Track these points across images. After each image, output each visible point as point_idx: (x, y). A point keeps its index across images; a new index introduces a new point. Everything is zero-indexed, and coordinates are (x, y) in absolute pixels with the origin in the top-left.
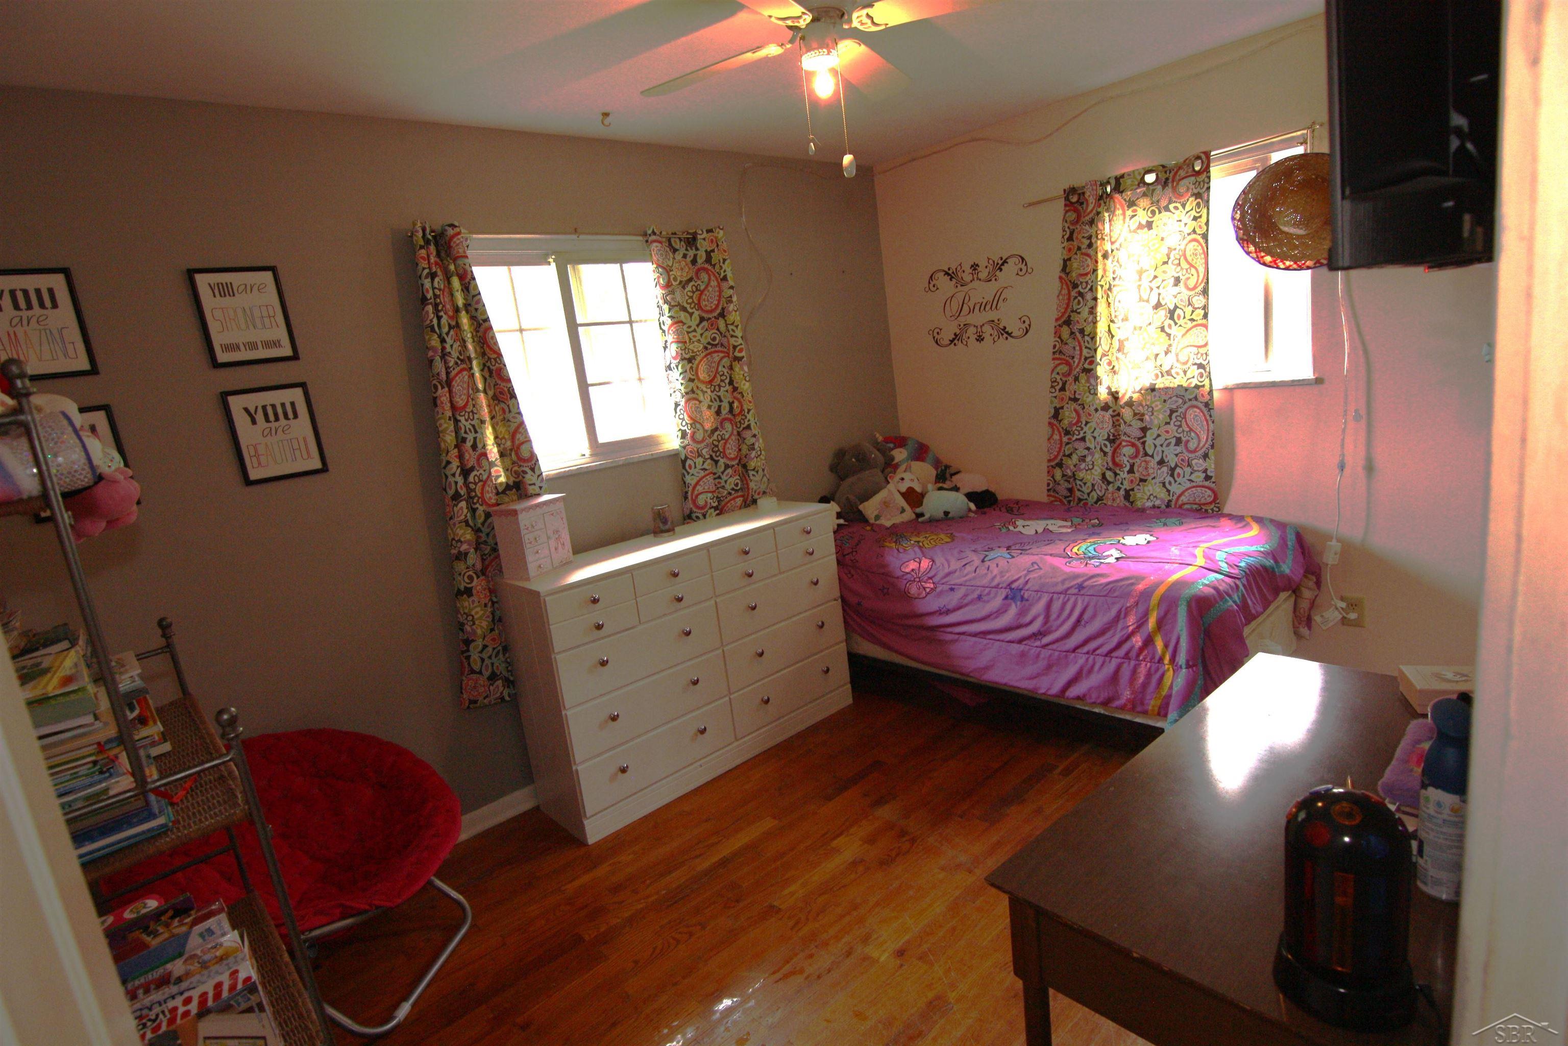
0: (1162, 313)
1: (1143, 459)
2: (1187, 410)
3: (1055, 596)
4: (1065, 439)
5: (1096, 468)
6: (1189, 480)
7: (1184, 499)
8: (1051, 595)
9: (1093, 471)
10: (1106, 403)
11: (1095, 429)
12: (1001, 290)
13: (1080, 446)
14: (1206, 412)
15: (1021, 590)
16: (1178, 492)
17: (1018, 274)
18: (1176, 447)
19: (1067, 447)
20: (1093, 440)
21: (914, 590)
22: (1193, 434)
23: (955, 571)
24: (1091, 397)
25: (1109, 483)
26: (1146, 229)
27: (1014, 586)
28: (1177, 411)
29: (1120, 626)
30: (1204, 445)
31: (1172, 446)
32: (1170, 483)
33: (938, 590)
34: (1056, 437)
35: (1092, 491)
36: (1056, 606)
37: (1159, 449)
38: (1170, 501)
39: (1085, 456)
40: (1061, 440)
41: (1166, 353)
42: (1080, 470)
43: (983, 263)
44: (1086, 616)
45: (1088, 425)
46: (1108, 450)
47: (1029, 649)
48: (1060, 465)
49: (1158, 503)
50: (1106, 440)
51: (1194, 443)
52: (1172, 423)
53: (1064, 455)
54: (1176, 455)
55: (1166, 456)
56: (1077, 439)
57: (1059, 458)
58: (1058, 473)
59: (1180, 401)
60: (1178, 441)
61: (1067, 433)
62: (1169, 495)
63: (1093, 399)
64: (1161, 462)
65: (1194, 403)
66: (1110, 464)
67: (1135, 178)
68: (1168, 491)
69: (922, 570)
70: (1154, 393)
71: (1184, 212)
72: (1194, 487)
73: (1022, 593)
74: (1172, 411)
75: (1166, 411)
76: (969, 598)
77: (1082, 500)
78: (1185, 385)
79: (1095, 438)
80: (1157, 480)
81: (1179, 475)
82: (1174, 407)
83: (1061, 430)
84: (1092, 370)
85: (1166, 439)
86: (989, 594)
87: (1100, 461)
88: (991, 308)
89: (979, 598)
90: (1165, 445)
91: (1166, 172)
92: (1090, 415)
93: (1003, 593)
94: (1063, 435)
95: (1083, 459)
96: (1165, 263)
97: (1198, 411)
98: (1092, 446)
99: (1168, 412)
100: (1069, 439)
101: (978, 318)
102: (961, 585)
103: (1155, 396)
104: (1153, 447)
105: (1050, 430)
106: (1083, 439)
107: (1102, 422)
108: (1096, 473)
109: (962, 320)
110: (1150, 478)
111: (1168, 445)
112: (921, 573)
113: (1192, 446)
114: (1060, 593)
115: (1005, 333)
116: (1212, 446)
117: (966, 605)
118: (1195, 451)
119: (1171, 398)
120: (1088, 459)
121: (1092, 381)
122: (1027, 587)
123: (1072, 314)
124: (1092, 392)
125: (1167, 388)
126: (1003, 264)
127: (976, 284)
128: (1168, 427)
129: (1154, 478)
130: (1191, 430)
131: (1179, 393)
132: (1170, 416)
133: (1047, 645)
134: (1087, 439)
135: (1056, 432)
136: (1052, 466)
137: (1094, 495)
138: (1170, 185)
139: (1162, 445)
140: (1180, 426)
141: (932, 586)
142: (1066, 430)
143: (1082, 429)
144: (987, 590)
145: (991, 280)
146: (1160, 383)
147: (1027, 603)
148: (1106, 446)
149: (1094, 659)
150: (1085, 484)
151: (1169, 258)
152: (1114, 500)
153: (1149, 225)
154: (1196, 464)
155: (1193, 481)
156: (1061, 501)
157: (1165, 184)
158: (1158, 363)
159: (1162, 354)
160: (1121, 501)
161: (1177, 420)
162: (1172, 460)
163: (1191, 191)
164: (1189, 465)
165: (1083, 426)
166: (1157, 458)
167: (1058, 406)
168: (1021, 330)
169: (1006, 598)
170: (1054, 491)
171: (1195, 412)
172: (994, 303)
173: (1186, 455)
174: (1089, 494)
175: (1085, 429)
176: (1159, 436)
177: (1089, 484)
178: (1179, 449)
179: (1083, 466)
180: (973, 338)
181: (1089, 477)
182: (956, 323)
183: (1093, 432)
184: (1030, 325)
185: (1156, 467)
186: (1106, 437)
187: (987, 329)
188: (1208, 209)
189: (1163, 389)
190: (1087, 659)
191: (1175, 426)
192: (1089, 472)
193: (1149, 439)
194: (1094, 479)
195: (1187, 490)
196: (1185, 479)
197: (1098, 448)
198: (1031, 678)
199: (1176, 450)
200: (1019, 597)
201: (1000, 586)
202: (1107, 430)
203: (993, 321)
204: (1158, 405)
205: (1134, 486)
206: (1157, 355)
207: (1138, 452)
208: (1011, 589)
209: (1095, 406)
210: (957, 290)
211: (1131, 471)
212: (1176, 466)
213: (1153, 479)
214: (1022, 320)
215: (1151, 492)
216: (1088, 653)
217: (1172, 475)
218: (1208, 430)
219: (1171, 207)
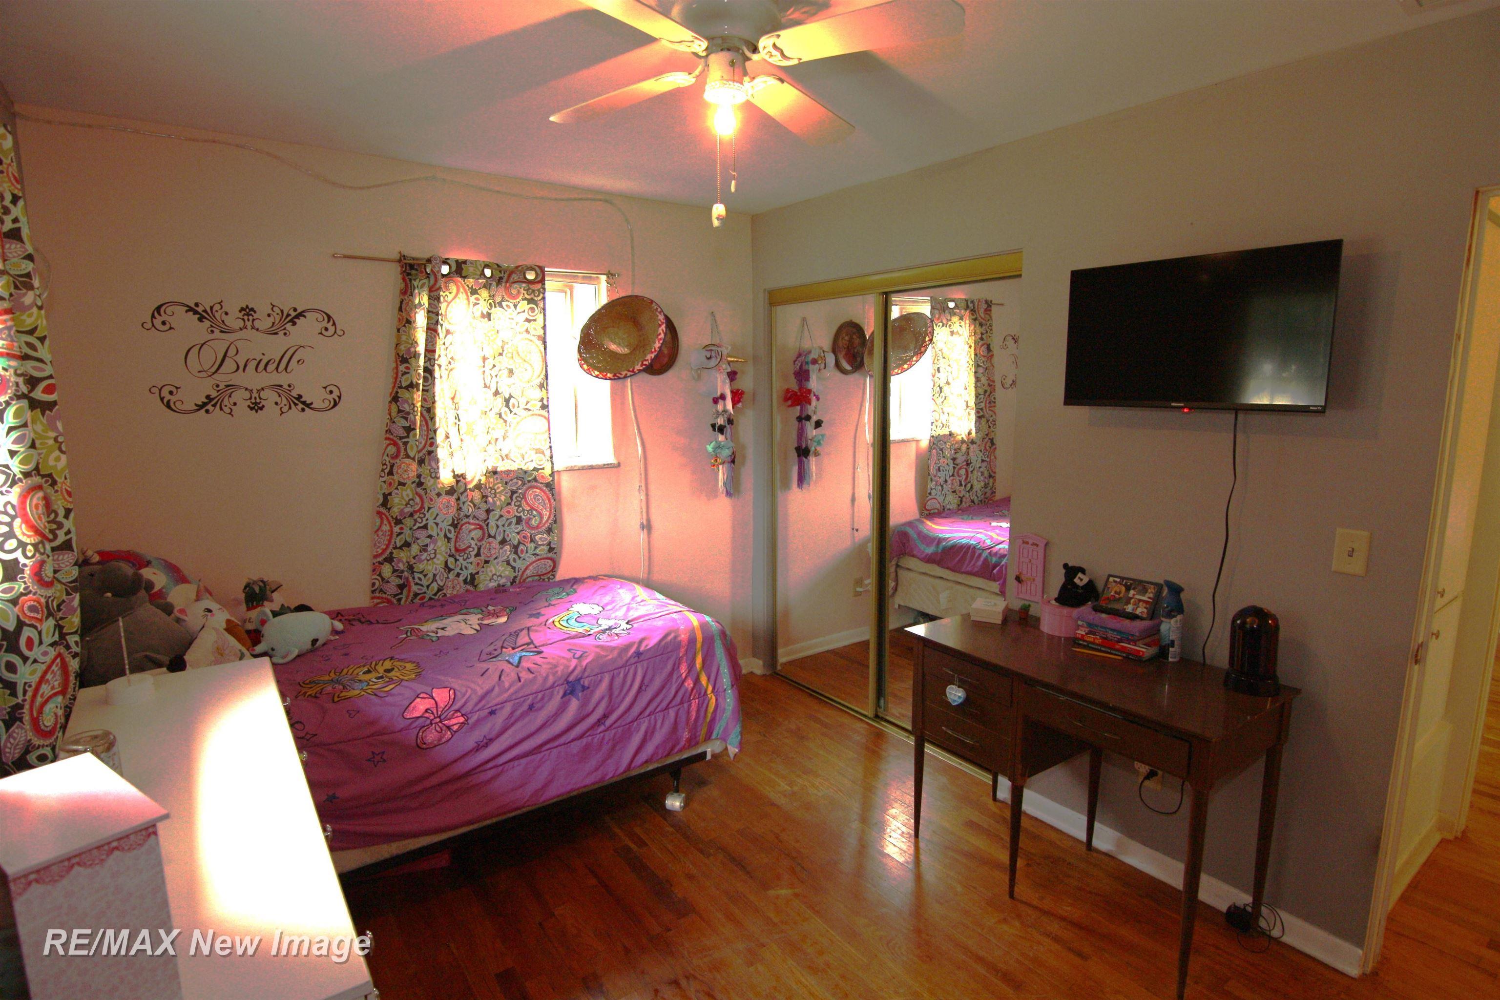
0: (499, 401)
1: (487, 541)
2: (527, 490)
3: (616, 672)
4: (397, 529)
5: (438, 556)
6: (533, 555)
7: (528, 572)
8: (612, 673)
9: (435, 560)
10: (452, 487)
11: (437, 515)
12: (295, 348)
13: (422, 534)
14: (548, 492)
15: (581, 678)
16: (523, 567)
17: (321, 333)
18: (517, 526)
19: (399, 537)
20: (435, 526)
21: (431, 736)
22: (534, 512)
23: (493, 689)
24: (432, 481)
25: (450, 570)
26: (486, 319)
27: (571, 679)
28: (516, 492)
29: (675, 677)
30: (547, 521)
31: (513, 526)
32: (514, 560)
33: (471, 721)
34: (386, 528)
35: (432, 582)
36: (618, 681)
37: (501, 529)
38: (516, 577)
39: (427, 545)
40: (391, 531)
41: (504, 439)
42: (421, 561)
43: (262, 308)
44: (646, 682)
45: (431, 511)
46: (452, 536)
47: (592, 740)
48: (390, 560)
49: (502, 581)
50: (451, 525)
51: (536, 520)
52: (513, 503)
53: (395, 548)
54: (518, 533)
55: (508, 536)
56: (419, 528)
57: (388, 552)
58: (387, 570)
59: (520, 482)
60: (519, 520)
61: (398, 522)
62: (515, 572)
63: (435, 483)
64: (503, 542)
65: (534, 484)
66: (453, 550)
67: (477, 267)
68: (514, 568)
69: (442, 705)
70: (497, 476)
71: (516, 312)
72: (539, 560)
73: (582, 683)
74: (513, 492)
75: (507, 493)
76: (518, 713)
77: (419, 594)
78: (524, 468)
79: (437, 524)
80: (500, 559)
81: (522, 551)
82: (514, 488)
83: (390, 518)
84: (432, 452)
85: (508, 519)
86: (542, 698)
87: (443, 548)
88: (277, 368)
89: (531, 707)
90: (506, 525)
91: (500, 272)
92: (431, 500)
93: (559, 692)
94: (393, 525)
95: (424, 548)
96: (501, 354)
97: (538, 491)
98: (434, 534)
99: (510, 493)
100: (401, 529)
101: (252, 379)
102: (505, 702)
103: (497, 479)
104: (495, 527)
105: (378, 521)
106: (425, 527)
107: (447, 507)
108: (439, 562)
109: (222, 379)
110: (492, 559)
111: (510, 524)
112: (440, 710)
113: (534, 523)
114: (621, 668)
115: (301, 403)
116: (555, 522)
117: (513, 724)
118: (538, 527)
119: (511, 480)
120: (430, 548)
121: (433, 464)
122: (586, 674)
123: (399, 390)
124: (433, 475)
125: (508, 471)
126: (297, 317)
127: (249, 333)
128: (509, 508)
129: (496, 558)
130: (532, 509)
131: (520, 475)
132: (511, 497)
133: (611, 726)
134: (429, 526)
135: (385, 522)
136: (380, 563)
137: (435, 586)
138: (503, 284)
139: (503, 526)
140: (519, 506)
141: (462, 720)
142: (396, 519)
143: (425, 515)
144: (540, 696)
145: (276, 333)
146: (502, 467)
147: (588, 691)
148: (450, 531)
149: (655, 717)
150: (425, 576)
151: (503, 351)
152: (453, 587)
153: (488, 316)
154: (540, 539)
155: (538, 555)
156: (389, 601)
157: (499, 281)
158: (498, 448)
159: (501, 439)
160: (461, 587)
161: (518, 501)
162: (515, 539)
163: (522, 295)
164: (532, 541)
165: (426, 512)
166: (499, 538)
167: (387, 492)
168: (327, 402)
169: (565, 695)
170: (381, 591)
171: (536, 492)
172: (284, 362)
173: (528, 533)
174: (428, 587)
175: (428, 515)
176: (501, 516)
177: (430, 575)
178: (520, 528)
179: (424, 556)
180: (243, 405)
181: (430, 568)
182: (211, 382)
183: (435, 519)
184: (340, 397)
185: (498, 546)
186: (450, 522)
187: (270, 397)
188: (545, 315)
189: (504, 472)
190: (650, 721)
191: (516, 506)
192: (430, 562)
193: (492, 522)
194: (436, 569)
195: (531, 564)
196: (528, 555)
197: (442, 535)
198: (597, 769)
199: (517, 528)
200: (579, 688)
201: (556, 685)
202: (452, 515)
203: (281, 386)
204: (500, 487)
205: (479, 569)
206: (497, 439)
207: (484, 534)
208: (568, 682)
209: (437, 491)
210: (212, 336)
211: (478, 555)
212: (519, 543)
213: (494, 559)
214: (328, 389)
215: (494, 573)
216: (649, 715)
217: (516, 553)
218: (551, 508)
219: (504, 304)
